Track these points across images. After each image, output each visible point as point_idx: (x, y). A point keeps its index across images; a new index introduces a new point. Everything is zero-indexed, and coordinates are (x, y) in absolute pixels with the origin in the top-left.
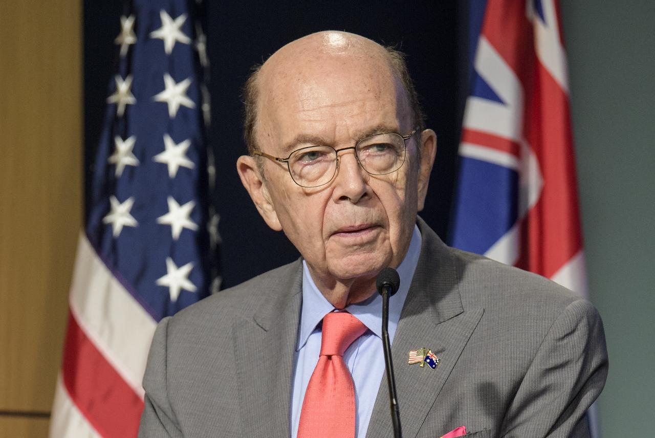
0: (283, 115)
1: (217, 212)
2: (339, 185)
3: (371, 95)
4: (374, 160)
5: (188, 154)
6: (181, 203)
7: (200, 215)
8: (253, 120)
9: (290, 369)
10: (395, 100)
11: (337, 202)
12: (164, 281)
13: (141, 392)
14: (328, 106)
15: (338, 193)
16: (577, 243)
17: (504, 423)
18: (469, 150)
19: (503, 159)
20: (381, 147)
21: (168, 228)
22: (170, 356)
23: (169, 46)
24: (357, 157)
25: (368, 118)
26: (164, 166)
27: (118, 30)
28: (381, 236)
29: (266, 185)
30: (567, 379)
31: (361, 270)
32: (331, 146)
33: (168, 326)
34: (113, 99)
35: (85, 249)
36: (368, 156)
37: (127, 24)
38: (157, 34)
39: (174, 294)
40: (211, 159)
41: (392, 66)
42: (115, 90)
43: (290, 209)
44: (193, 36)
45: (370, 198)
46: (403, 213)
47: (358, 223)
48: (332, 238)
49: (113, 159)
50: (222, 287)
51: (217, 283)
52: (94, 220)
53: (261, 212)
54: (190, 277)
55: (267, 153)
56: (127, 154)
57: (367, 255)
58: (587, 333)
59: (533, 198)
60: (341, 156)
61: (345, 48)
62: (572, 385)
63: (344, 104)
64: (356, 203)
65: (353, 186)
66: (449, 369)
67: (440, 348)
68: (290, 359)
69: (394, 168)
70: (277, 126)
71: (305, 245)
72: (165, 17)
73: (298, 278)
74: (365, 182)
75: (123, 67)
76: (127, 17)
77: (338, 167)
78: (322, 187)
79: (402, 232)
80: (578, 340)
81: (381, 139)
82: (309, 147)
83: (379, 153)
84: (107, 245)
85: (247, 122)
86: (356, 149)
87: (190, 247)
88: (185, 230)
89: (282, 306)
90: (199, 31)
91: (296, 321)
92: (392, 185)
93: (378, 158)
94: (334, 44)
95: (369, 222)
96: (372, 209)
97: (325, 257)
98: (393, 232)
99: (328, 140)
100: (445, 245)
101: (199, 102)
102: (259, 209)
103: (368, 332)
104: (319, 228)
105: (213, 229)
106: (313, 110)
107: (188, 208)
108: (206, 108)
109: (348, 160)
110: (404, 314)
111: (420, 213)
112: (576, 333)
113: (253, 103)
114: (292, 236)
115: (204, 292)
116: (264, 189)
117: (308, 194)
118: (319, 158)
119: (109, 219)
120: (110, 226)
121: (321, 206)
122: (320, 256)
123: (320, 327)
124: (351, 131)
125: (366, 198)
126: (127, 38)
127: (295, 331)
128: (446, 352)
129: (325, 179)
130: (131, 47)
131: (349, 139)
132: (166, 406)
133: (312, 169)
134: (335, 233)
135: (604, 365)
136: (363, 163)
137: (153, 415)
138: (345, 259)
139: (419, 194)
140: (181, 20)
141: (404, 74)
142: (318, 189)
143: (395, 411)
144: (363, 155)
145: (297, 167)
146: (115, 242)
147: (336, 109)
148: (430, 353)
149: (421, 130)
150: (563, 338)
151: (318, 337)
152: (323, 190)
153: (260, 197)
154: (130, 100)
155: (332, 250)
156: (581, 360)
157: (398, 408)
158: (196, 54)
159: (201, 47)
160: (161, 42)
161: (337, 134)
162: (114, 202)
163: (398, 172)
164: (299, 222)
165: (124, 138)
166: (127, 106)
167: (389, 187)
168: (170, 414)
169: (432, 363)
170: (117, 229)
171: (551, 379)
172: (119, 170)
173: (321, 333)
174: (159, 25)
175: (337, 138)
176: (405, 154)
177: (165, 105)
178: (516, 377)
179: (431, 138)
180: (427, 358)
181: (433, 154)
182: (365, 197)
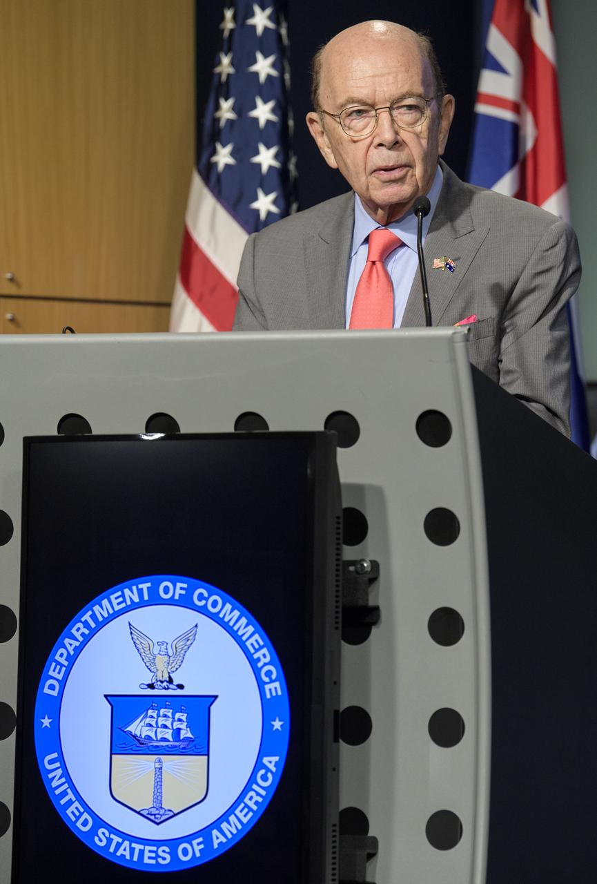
0: (338, 82)
1: (295, 154)
2: (378, 135)
3: (403, 69)
4: (404, 117)
5: (274, 111)
6: (268, 147)
7: (283, 156)
8: (317, 85)
9: (345, 271)
10: (420, 73)
11: (376, 148)
12: (255, 205)
13: (237, 288)
14: (370, 76)
15: (377, 141)
16: (562, 178)
17: (505, 313)
18: (482, 109)
19: (507, 115)
20: (410, 107)
21: (259, 166)
22: (256, 261)
23: (260, 30)
24: (391, 114)
25: (399, 86)
26: (256, 120)
27: (222, 18)
28: (409, 174)
29: (327, 135)
30: (552, 280)
31: (395, 199)
32: (372, 106)
33: (255, 240)
34: (218, 70)
35: (197, 181)
36: (399, 113)
37: (229, 14)
38: (251, 22)
39: (263, 215)
40: (291, 115)
41: (419, 47)
42: (219, 63)
43: (343, 153)
44: (278, 23)
45: (401, 145)
46: (426, 158)
47: (391, 164)
48: (373, 175)
49: (218, 114)
50: (299, 210)
51: (294, 206)
52: (204, 160)
53: (323, 154)
54: (275, 202)
55: (326, 110)
56: (228, 111)
57: (399, 188)
58: (566, 246)
59: (529, 144)
60: (379, 114)
61: (385, 33)
62: (555, 284)
63: (382, 75)
64: (390, 149)
65: (388, 136)
66: (463, 272)
67: (457, 257)
68: (345, 263)
69: (419, 123)
70: (333, 91)
71: (354, 179)
72: (257, 9)
73: (351, 204)
74: (397, 133)
75: (225, 46)
76: (229, 8)
77: (377, 121)
78: (365, 136)
79: (425, 171)
80: (559, 251)
81: (409, 101)
82: (356, 107)
83: (408, 111)
84: (213, 179)
85: (313, 88)
86: (391, 109)
87: (275, 180)
88: (271, 168)
89: (339, 225)
90: (282, 19)
91: (350, 236)
92: (418, 135)
93: (407, 115)
94: (377, 30)
95: (399, 163)
96: (402, 153)
97: (368, 189)
98: (418, 171)
99: (370, 102)
100: (461, 181)
101: (282, 73)
102: (322, 152)
103: (403, 245)
104: (363, 167)
105: (292, 167)
106: (360, 79)
107: (273, 151)
108: (287, 76)
109: (384, 117)
110: (430, 230)
111: (442, 157)
112: (558, 246)
113: (317, 73)
114: (345, 173)
115: (285, 213)
116: (325, 138)
117: (355, 142)
118: (364, 115)
119: (215, 159)
120: (216, 164)
121: (364, 151)
122: (364, 188)
123: (367, 240)
124: (387, 95)
125: (398, 145)
126: (229, 25)
127: (349, 244)
128: (461, 260)
129: (368, 131)
130: (232, 31)
131: (386, 101)
132: (254, 299)
133: (358, 123)
134: (375, 171)
135: (578, 270)
136: (395, 119)
137: (245, 304)
138: (382, 191)
139: (440, 143)
140: (268, 11)
141: (429, 53)
142: (363, 137)
143: (427, 302)
144: (395, 113)
145: (347, 121)
146: (219, 176)
147: (377, 79)
148: (449, 261)
149: (443, 95)
150: (548, 250)
151: (365, 247)
152: (366, 138)
153: (322, 142)
154: (231, 70)
155: (373, 184)
156: (562, 266)
157: (429, 300)
158: (279, 36)
159: (284, 31)
160: (254, 27)
161: (377, 97)
162: (219, 147)
163: (422, 126)
164: (349, 161)
165: (226, 99)
166: (229, 75)
167: (415, 137)
168: (257, 305)
169: (451, 268)
170: (221, 166)
171: (539, 280)
172: (222, 123)
173: (367, 245)
174: (252, 15)
175: (377, 100)
176: (428, 113)
177: (256, 74)
178: (513, 280)
179: (450, 101)
180: (447, 264)
181: (452, 114)
182: (396, 144)
